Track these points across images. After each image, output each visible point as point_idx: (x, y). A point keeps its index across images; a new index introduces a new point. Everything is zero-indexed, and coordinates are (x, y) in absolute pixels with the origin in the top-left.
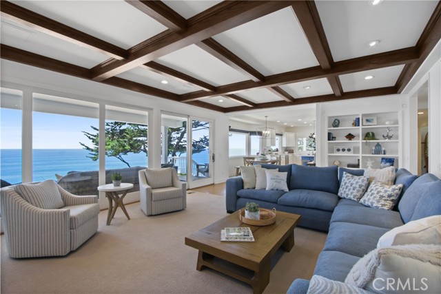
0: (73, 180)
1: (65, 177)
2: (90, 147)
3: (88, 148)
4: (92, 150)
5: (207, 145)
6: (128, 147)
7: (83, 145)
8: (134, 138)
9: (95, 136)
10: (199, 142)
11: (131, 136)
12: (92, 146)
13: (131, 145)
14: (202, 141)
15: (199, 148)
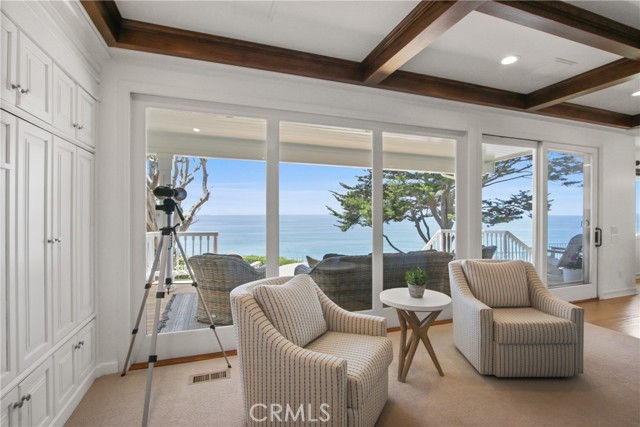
0: (333, 268)
1: (321, 264)
2: (338, 213)
3: (336, 214)
4: (341, 217)
5: (529, 207)
6: (391, 212)
7: (330, 209)
8: (400, 199)
9: (344, 197)
10: (510, 202)
11: (395, 194)
12: (341, 211)
13: (394, 209)
14: (515, 200)
15: (507, 215)
